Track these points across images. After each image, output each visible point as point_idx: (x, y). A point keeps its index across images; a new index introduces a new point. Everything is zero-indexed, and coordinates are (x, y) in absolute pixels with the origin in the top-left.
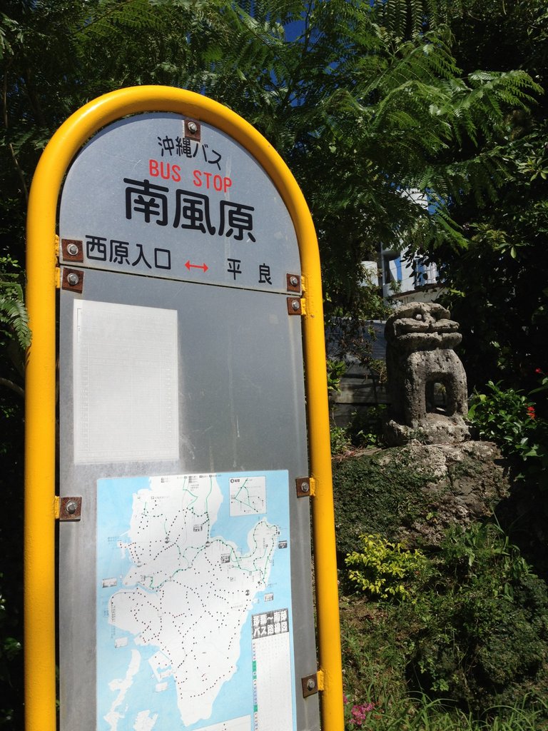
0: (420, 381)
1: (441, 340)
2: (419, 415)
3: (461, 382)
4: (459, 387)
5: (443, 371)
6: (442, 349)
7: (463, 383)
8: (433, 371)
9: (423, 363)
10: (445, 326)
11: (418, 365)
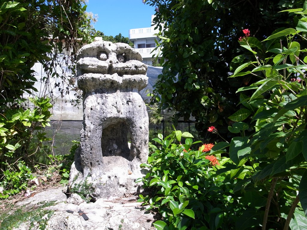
0: (92, 127)
1: (121, 82)
2: (91, 163)
3: (141, 128)
4: (138, 133)
5: (121, 116)
6: (124, 91)
7: (143, 129)
8: (109, 116)
9: (98, 107)
10: (128, 67)
11: (91, 109)
